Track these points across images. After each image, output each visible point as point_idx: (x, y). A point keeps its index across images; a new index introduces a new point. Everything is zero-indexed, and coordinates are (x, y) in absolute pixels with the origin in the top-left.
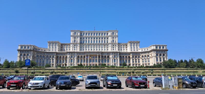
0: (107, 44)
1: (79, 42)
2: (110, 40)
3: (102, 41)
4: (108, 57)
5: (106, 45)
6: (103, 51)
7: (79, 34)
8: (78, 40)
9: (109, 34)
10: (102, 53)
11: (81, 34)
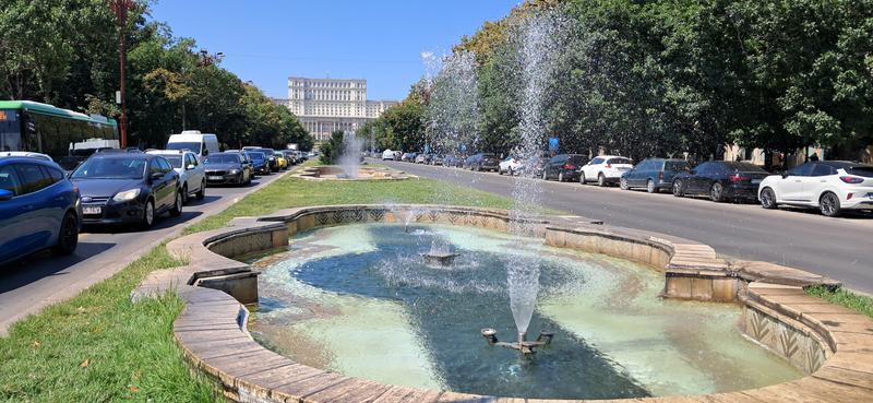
0: (349, 102)
1: (303, 97)
2: (353, 95)
3: (341, 96)
4: (350, 125)
5: (347, 103)
6: (343, 116)
7: (302, 85)
8: (302, 95)
9: (353, 86)
10: (341, 118)
11: (306, 83)
